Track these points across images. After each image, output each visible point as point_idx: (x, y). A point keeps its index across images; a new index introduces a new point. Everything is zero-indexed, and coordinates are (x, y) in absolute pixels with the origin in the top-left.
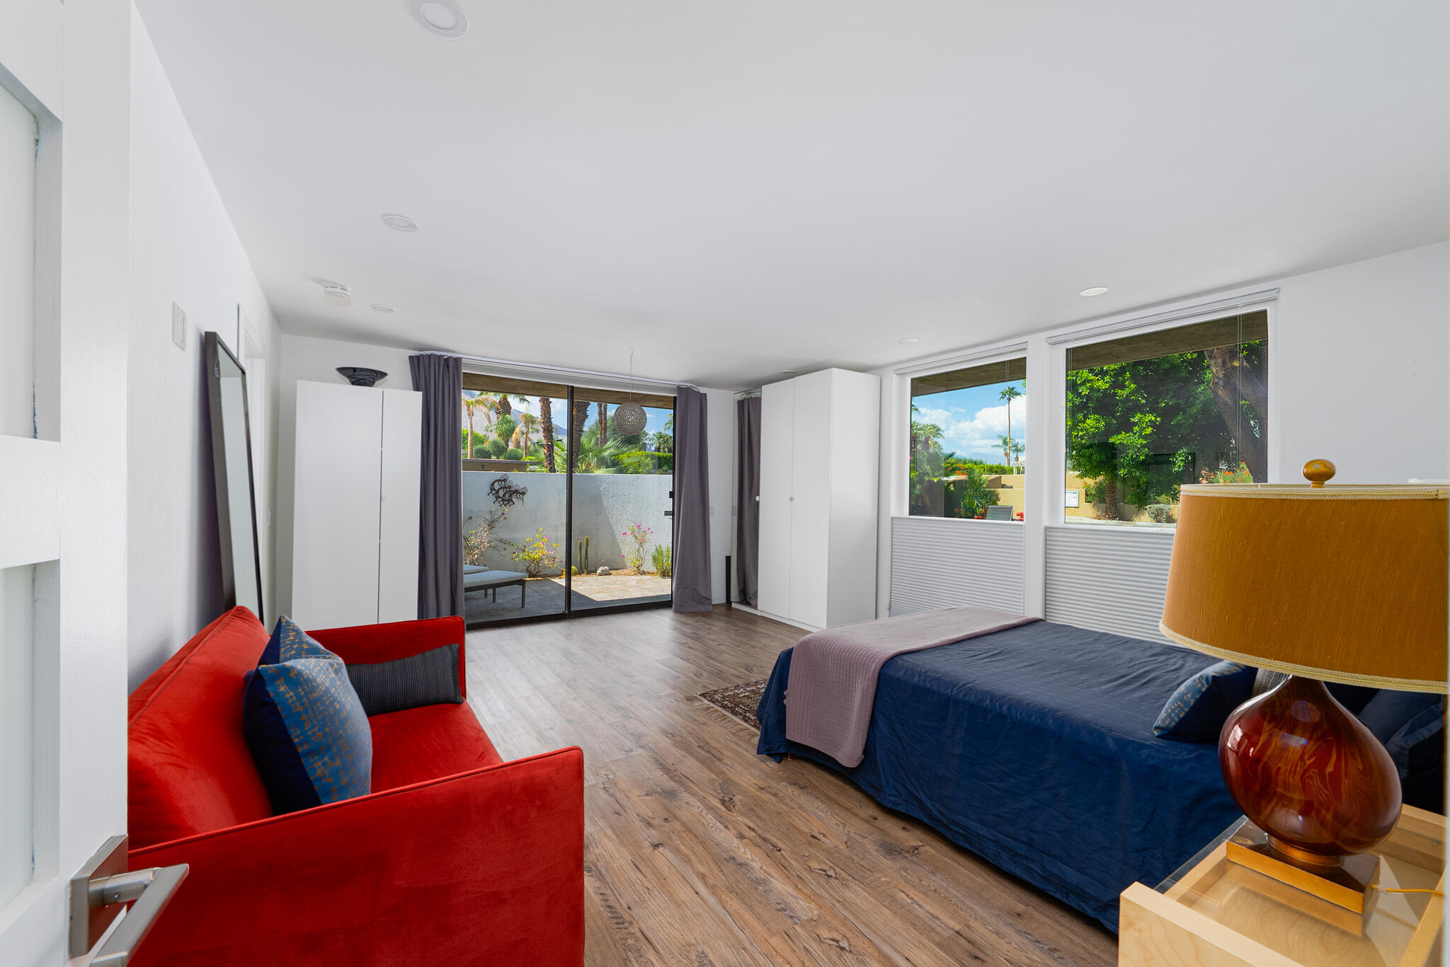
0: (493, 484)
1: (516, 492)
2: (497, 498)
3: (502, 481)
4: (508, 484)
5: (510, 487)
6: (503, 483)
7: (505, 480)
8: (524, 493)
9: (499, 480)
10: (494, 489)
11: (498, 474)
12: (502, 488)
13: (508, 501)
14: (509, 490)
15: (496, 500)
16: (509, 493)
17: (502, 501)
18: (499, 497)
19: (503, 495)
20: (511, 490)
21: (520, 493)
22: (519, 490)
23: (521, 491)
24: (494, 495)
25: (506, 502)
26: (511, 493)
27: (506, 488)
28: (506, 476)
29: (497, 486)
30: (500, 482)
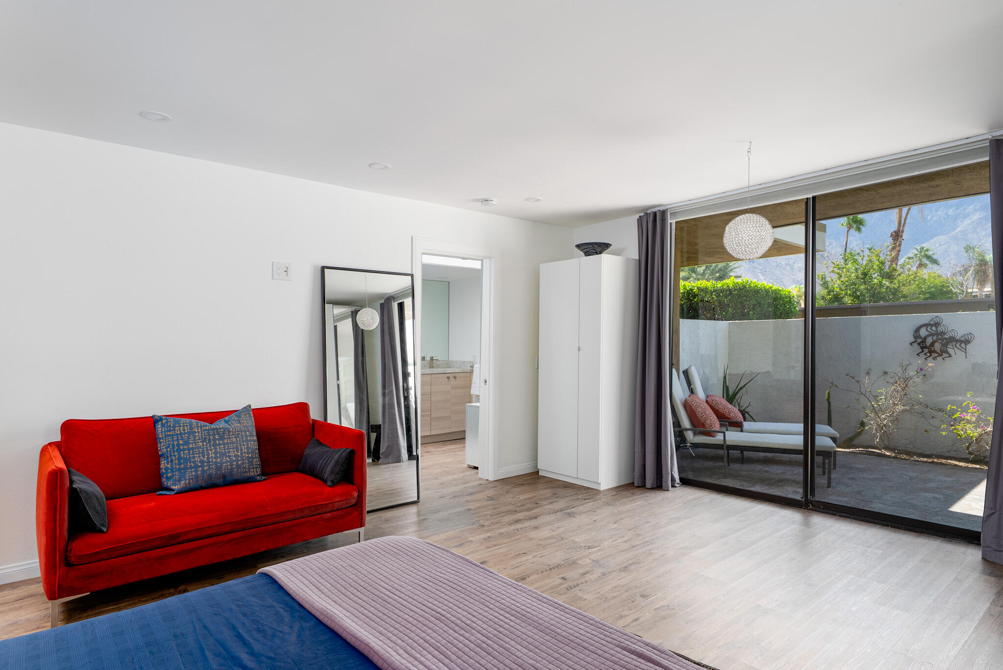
0: (917, 330)
1: (952, 340)
2: (922, 348)
3: (931, 325)
4: (940, 329)
5: (943, 333)
6: (934, 328)
7: (937, 324)
8: (967, 342)
9: (926, 325)
10: (920, 337)
11: (925, 317)
12: (931, 335)
13: (939, 352)
14: (942, 336)
15: (921, 351)
16: (940, 341)
17: (931, 352)
18: (926, 347)
19: (932, 344)
20: (946, 336)
21: (961, 342)
22: (958, 338)
23: (962, 339)
24: (918, 344)
25: (937, 353)
26: (945, 341)
27: (937, 334)
28: (937, 319)
29: (924, 332)
30: (929, 327)
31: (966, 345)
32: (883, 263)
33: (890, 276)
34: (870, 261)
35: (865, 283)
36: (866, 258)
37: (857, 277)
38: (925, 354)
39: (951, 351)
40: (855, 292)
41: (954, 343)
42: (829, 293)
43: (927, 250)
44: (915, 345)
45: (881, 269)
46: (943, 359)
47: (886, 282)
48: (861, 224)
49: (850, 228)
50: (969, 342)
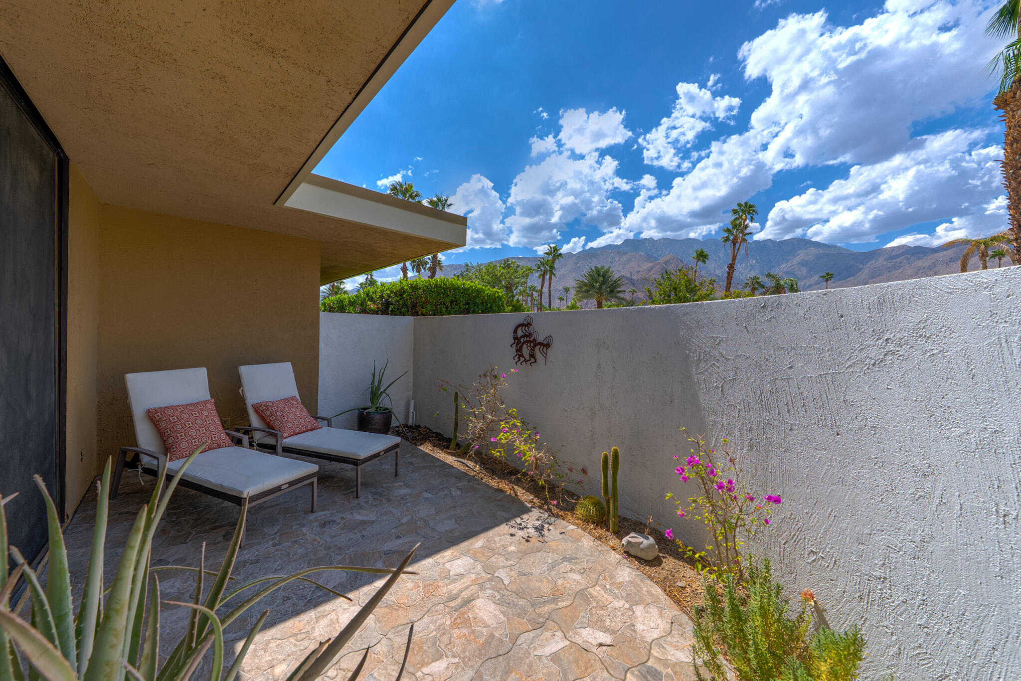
0: (516, 331)
1: (538, 343)
2: (517, 351)
4: (530, 330)
5: (530, 335)
6: (526, 329)
7: (528, 325)
8: (547, 346)
9: (521, 325)
10: (517, 338)
21: (544, 346)
23: (544, 343)
28: (529, 318)
29: (520, 333)
30: (524, 327)
31: (547, 349)
38: (517, 358)
39: (536, 355)
41: (539, 347)
44: (513, 346)
46: (531, 364)
48: (705, 258)
49: (698, 260)
50: (549, 347)
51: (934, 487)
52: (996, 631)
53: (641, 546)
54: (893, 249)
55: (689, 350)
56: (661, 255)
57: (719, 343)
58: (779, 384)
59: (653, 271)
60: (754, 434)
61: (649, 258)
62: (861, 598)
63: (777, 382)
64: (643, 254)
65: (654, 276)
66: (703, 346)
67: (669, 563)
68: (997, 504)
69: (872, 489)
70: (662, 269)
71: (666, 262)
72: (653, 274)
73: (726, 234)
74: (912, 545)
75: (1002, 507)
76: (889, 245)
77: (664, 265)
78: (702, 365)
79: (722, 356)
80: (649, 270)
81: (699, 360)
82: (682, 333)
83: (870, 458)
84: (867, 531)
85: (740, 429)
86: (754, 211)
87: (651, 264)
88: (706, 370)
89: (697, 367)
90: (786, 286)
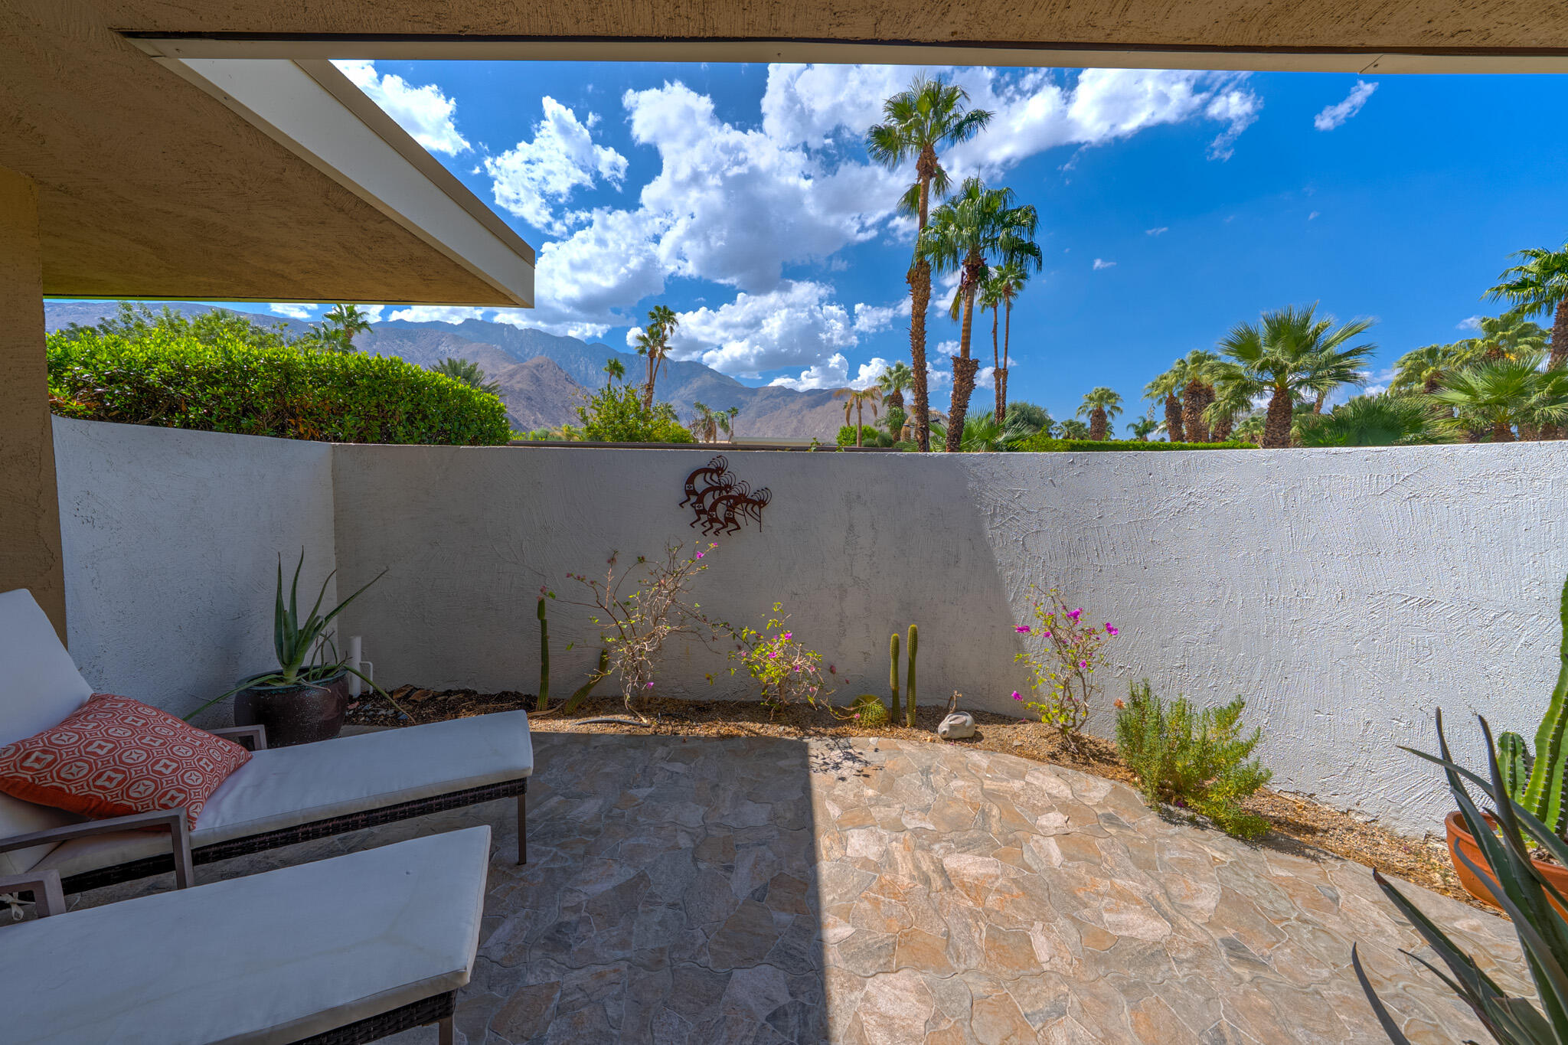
0: (691, 479)
1: (741, 499)
2: (699, 513)
3: (712, 471)
4: (725, 479)
5: (728, 487)
6: (715, 477)
7: (719, 471)
8: (762, 503)
9: (705, 471)
10: (694, 492)
11: (704, 456)
12: (712, 489)
13: (722, 519)
14: (727, 492)
15: (697, 518)
16: (725, 502)
17: (712, 520)
18: (704, 511)
19: (713, 507)
20: (733, 493)
21: (754, 503)
22: (749, 497)
23: (755, 498)
24: (692, 505)
25: (721, 523)
26: (732, 501)
27: (720, 489)
28: (720, 459)
29: (700, 484)
30: (708, 475)
31: (760, 508)
32: (639, 404)
33: (644, 418)
34: (627, 400)
35: (622, 422)
36: (624, 397)
37: (616, 416)
38: (702, 524)
39: (739, 518)
40: (614, 431)
41: (744, 505)
42: (589, 429)
43: (670, 407)
44: (687, 506)
45: (637, 410)
46: (728, 532)
47: (641, 424)
48: (621, 371)
49: (612, 373)
50: (765, 505)
51: (1224, 593)
52: (1262, 669)
53: (967, 724)
54: (773, 388)
55: (981, 504)
56: (528, 353)
57: (1019, 497)
58: (1088, 533)
59: (518, 378)
60: (1061, 581)
61: (510, 355)
62: (1163, 687)
63: (1086, 531)
64: (499, 347)
65: (520, 385)
66: (999, 499)
67: (987, 730)
68: (1266, 595)
69: (1175, 605)
70: (532, 377)
71: (538, 366)
72: (519, 382)
73: (641, 344)
74: (1207, 636)
75: (1269, 595)
76: (771, 385)
77: (535, 371)
78: (998, 520)
79: (1024, 509)
80: (511, 376)
81: (994, 515)
82: (970, 485)
83: (1174, 582)
84: (1169, 636)
85: (1045, 578)
86: (674, 320)
87: (513, 366)
88: (1003, 525)
89: (992, 521)
90: (716, 420)
